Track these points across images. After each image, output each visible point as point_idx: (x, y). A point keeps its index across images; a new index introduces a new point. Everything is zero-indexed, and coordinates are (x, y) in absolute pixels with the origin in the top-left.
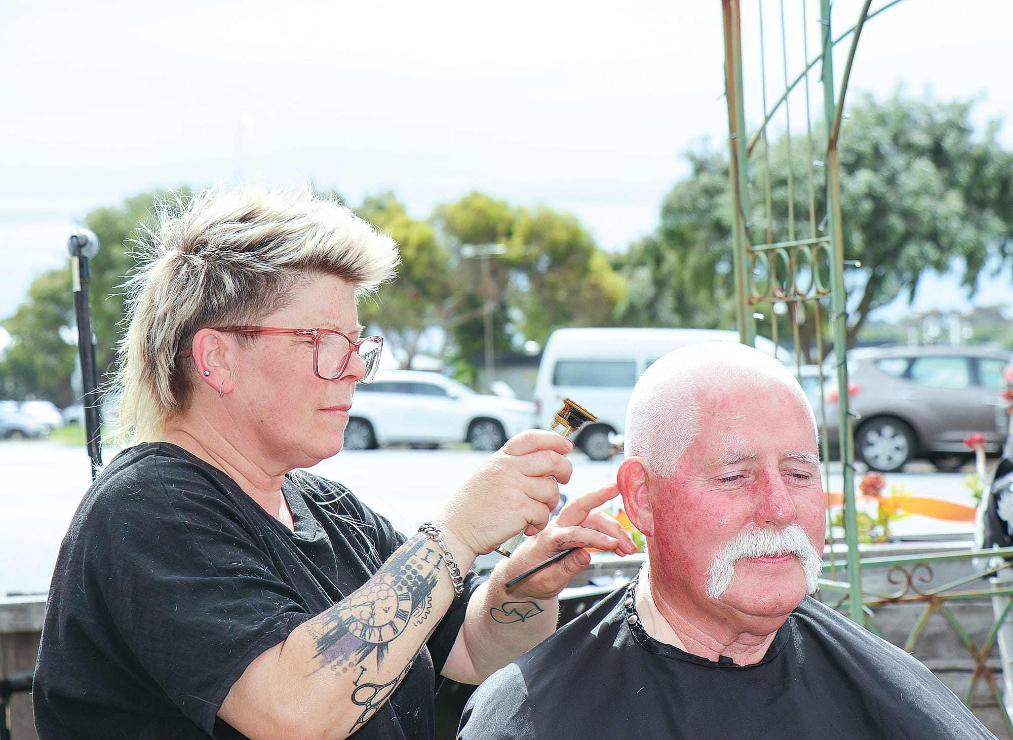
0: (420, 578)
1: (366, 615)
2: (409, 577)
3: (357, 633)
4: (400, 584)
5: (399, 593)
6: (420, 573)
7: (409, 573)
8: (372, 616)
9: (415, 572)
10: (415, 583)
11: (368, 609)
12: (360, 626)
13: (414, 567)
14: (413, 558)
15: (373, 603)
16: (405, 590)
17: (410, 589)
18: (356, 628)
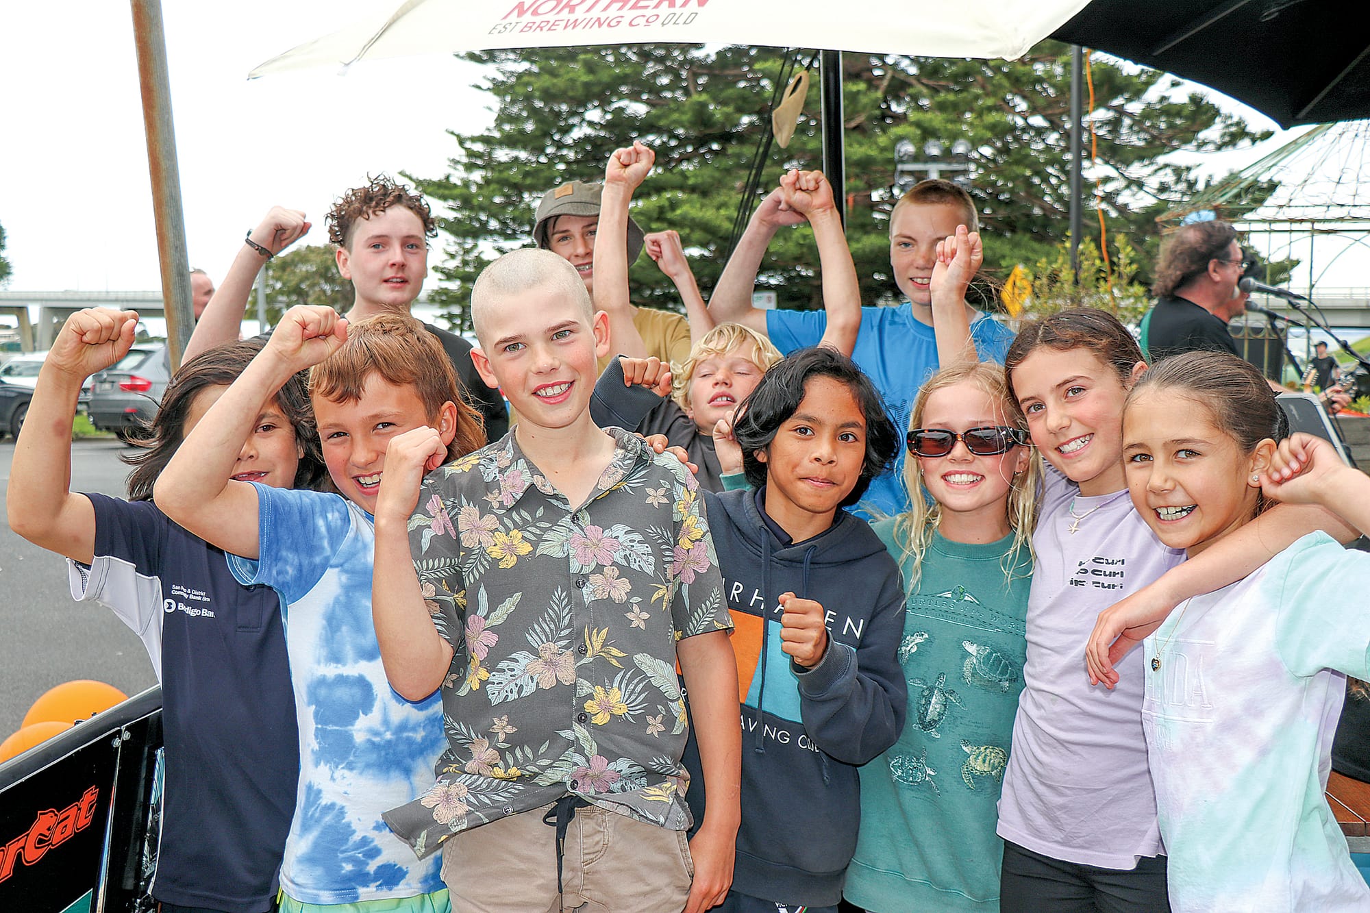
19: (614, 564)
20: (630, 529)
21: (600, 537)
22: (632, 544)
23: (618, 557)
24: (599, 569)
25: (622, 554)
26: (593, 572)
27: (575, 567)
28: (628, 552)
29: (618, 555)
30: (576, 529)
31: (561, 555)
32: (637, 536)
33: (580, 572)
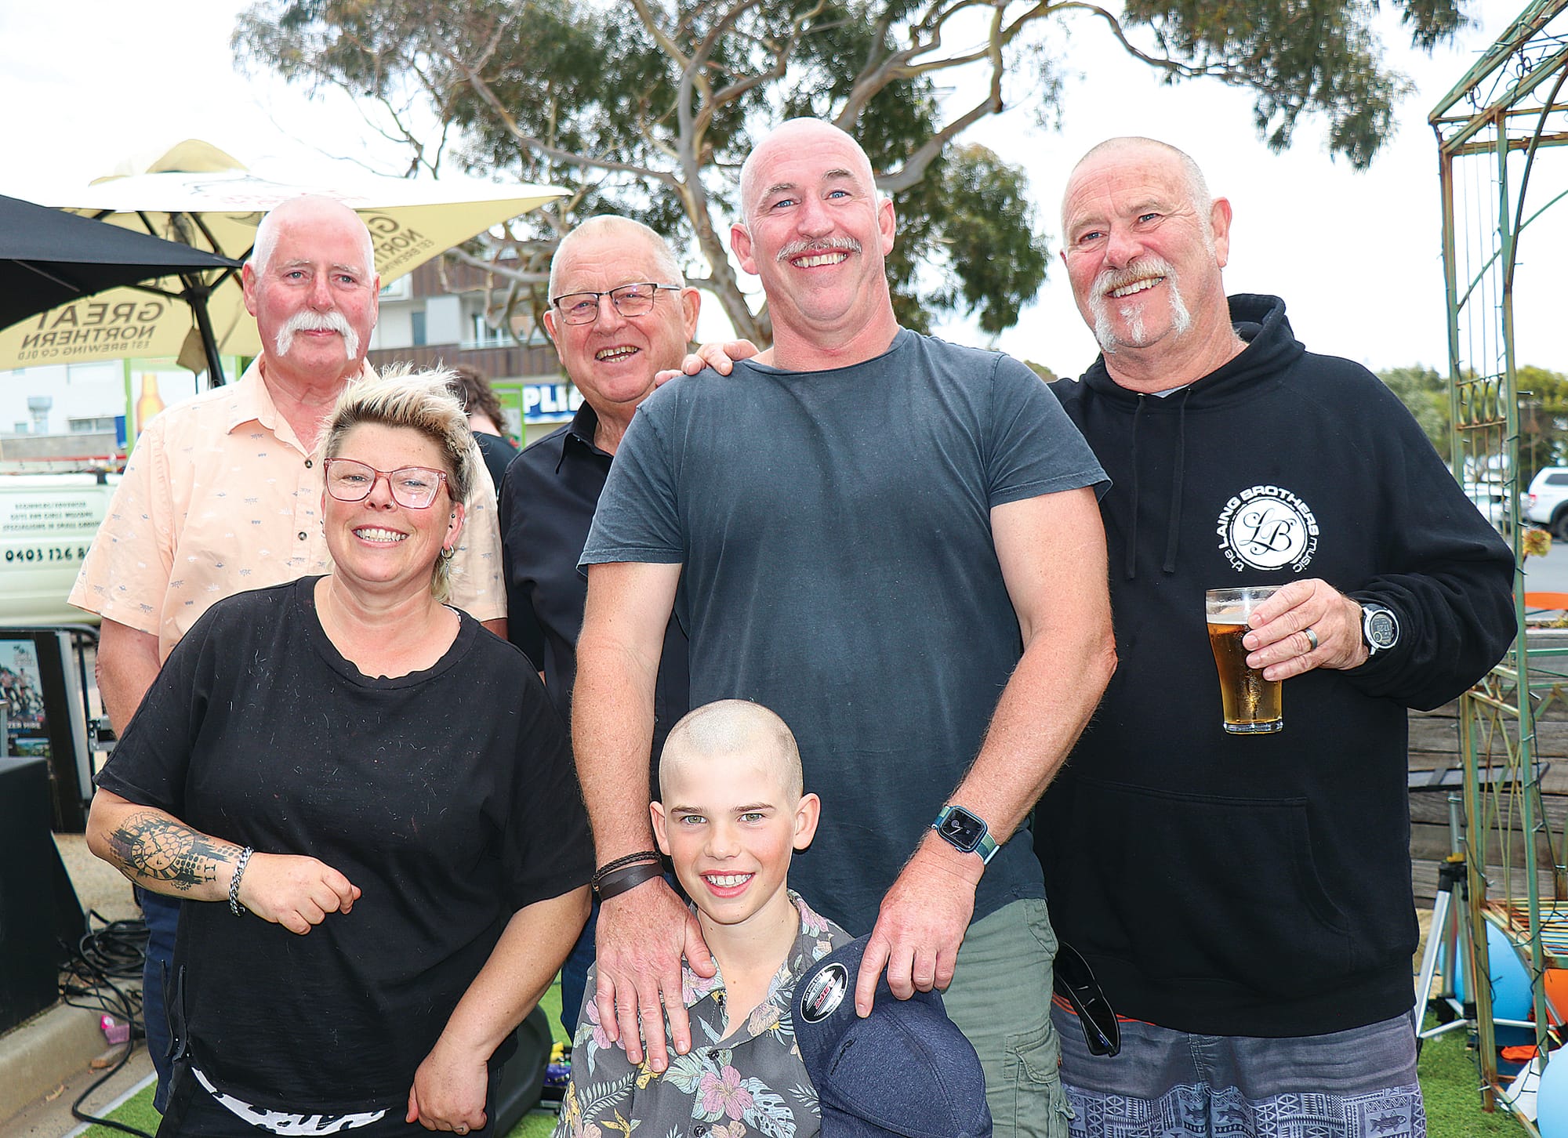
0: (192, 872)
1: (148, 852)
2: (188, 864)
3: (134, 853)
4: (181, 860)
5: (174, 864)
6: (195, 870)
7: (192, 862)
8: (150, 856)
9: (194, 865)
10: (186, 870)
11: (153, 849)
12: (139, 852)
13: (197, 864)
14: (205, 858)
15: (160, 850)
16: (178, 867)
17: (181, 869)
18: (137, 850)
19: (742, 1121)
20: (767, 1088)
21: (736, 1085)
22: (766, 1107)
23: (749, 1116)
24: (726, 1120)
25: (754, 1114)
26: (717, 1122)
27: (698, 1112)
28: (759, 1115)
29: (748, 1114)
30: (711, 1066)
31: (686, 1090)
32: (776, 1098)
33: (704, 1118)
